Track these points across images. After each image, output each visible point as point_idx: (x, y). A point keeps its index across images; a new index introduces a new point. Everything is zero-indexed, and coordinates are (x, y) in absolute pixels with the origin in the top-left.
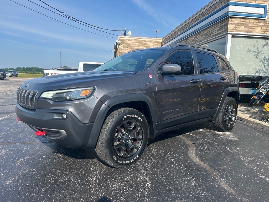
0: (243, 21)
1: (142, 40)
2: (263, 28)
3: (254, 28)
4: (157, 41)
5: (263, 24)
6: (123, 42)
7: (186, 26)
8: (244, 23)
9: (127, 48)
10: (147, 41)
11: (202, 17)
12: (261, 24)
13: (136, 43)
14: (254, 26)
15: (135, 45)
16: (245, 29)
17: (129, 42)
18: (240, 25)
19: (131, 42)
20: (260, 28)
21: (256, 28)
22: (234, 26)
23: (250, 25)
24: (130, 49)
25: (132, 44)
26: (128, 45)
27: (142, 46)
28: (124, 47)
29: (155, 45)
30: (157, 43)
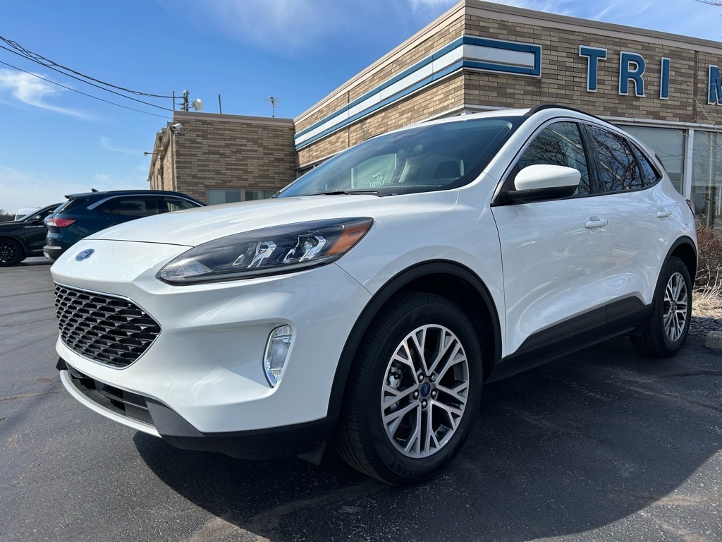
0: (494, 82)
1: (242, 124)
2: (534, 98)
3: (516, 96)
4: (281, 126)
5: (535, 89)
6: (188, 126)
7: (358, 89)
8: (496, 85)
9: (201, 143)
10: (254, 126)
11: (398, 67)
12: (530, 88)
13: (225, 130)
14: (516, 92)
15: (222, 135)
16: (499, 99)
17: (204, 127)
18: (487, 89)
19: (211, 128)
20: (530, 97)
21: (520, 97)
22: (476, 92)
23: (509, 91)
24: (209, 146)
25: (214, 134)
26: (204, 137)
27: (242, 138)
28: (193, 141)
29: (277, 136)
30: (282, 131)
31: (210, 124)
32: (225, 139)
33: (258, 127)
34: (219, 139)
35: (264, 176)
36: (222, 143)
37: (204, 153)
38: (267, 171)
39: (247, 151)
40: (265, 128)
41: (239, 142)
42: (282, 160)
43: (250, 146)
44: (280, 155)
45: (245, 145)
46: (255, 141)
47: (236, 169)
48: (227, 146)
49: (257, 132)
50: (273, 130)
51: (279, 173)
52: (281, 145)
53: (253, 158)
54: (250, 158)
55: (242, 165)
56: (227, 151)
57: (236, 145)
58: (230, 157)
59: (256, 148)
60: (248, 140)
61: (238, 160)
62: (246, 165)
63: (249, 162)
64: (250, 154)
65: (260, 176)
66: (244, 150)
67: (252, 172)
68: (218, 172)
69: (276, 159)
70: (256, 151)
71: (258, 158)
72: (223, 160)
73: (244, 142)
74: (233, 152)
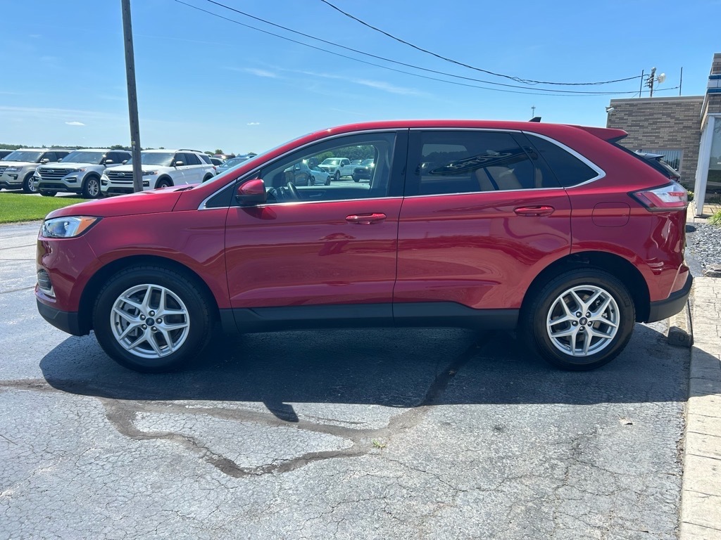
1: (660, 103)
4: (692, 102)
6: (619, 109)
9: (627, 119)
10: (669, 104)
13: (646, 109)
15: (643, 112)
17: (631, 108)
19: (635, 108)
24: (632, 121)
25: (637, 112)
26: (629, 115)
27: (658, 113)
28: (622, 119)
29: (689, 110)
30: (693, 105)
31: (636, 105)
32: (645, 115)
33: (673, 104)
34: (642, 116)
35: (672, 140)
36: (643, 118)
37: (628, 126)
38: (675, 136)
39: (662, 122)
40: (678, 105)
41: (656, 116)
42: (690, 127)
43: (664, 118)
44: (690, 124)
45: (661, 119)
46: (668, 115)
47: (651, 136)
48: (646, 120)
49: (671, 108)
50: (685, 105)
51: (685, 137)
52: (690, 116)
53: (666, 127)
54: (663, 127)
55: (657, 132)
56: (646, 124)
57: (653, 119)
58: (647, 128)
59: (669, 119)
60: (663, 114)
61: (653, 129)
62: (659, 132)
63: (662, 130)
64: (663, 125)
65: (669, 140)
66: (659, 122)
67: (663, 138)
68: (636, 139)
69: (684, 127)
70: (669, 122)
71: (670, 127)
72: (641, 130)
73: (660, 116)
74: (650, 124)
